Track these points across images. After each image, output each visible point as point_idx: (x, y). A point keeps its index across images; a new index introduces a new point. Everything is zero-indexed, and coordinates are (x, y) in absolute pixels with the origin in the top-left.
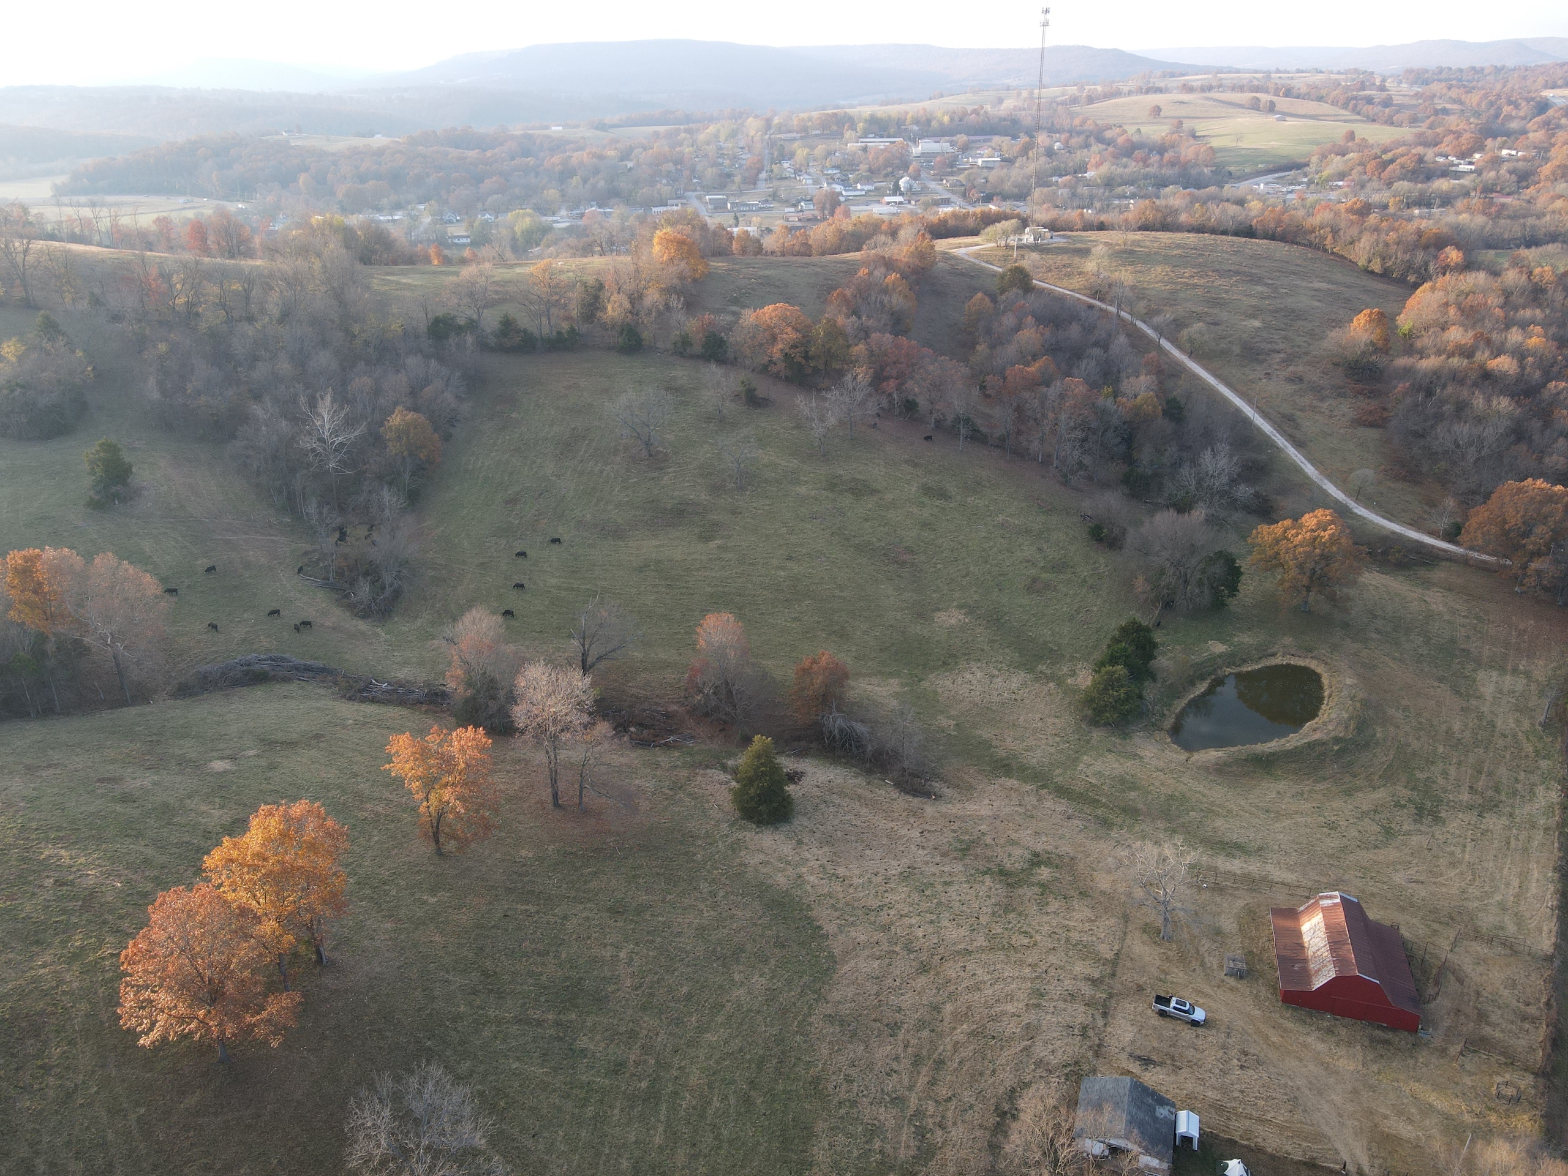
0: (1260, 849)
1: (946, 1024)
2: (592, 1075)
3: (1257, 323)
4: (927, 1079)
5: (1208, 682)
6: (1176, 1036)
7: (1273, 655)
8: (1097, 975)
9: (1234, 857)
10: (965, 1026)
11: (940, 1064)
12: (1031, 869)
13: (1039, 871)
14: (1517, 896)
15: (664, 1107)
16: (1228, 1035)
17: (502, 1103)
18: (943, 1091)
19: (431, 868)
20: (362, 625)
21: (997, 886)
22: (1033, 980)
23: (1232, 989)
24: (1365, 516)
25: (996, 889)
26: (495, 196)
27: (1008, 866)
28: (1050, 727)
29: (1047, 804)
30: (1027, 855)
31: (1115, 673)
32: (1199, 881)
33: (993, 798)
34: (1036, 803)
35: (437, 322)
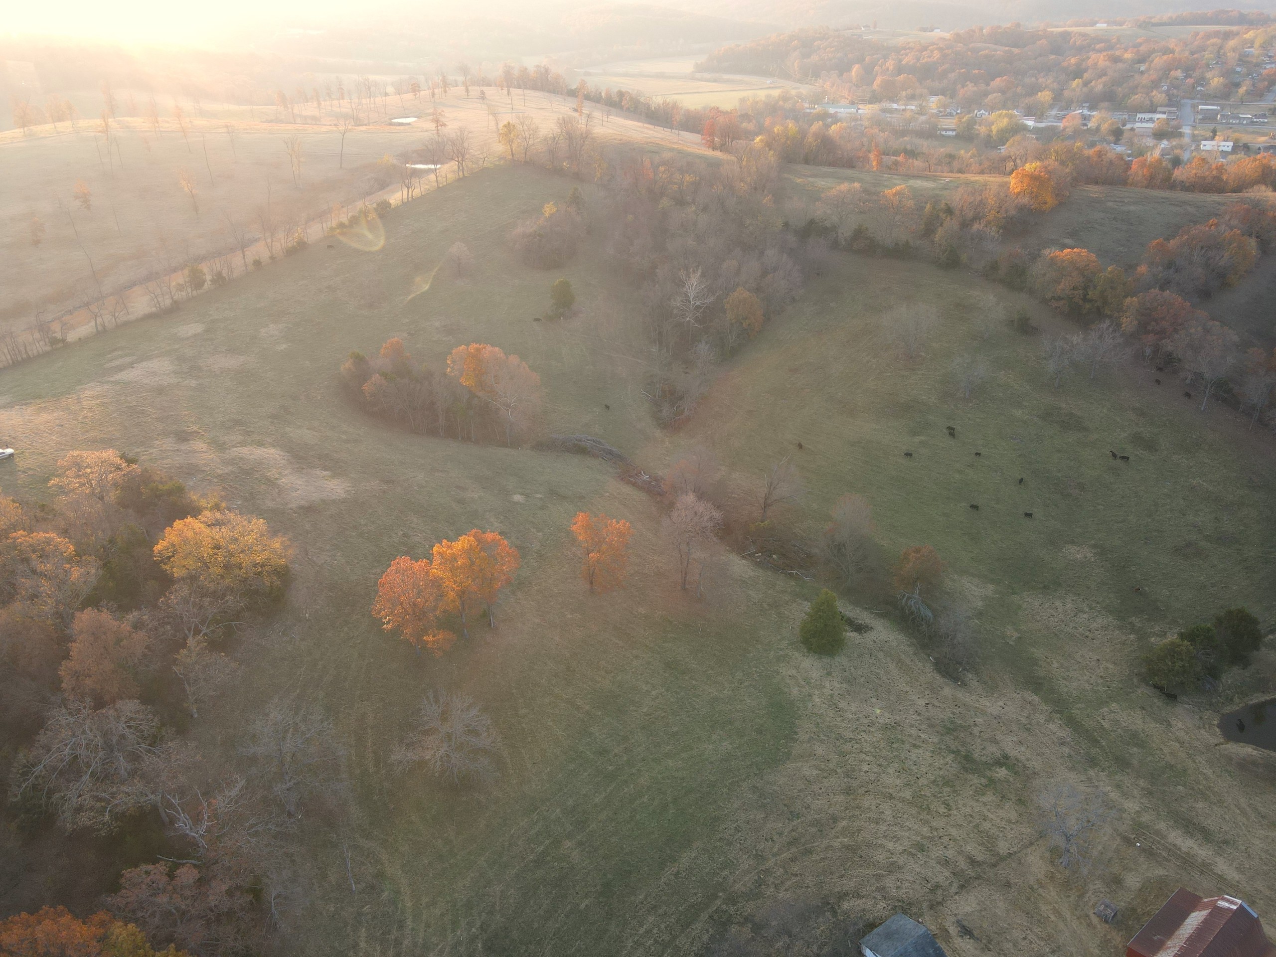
4: (790, 856)
9: (1192, 836)
12: (993, 766)
13: (998, 770)
19: (581, 598)
20: (658, 433)
23: (1090, 925)
27: (976, 756)
28: (1102, 669)
29: (1052, 726)
30: (998, 754)
31: (1179, 646)
32: (1136, 839)
33: (1009, 703)
34: (1042, 721)
35: (812, 222)
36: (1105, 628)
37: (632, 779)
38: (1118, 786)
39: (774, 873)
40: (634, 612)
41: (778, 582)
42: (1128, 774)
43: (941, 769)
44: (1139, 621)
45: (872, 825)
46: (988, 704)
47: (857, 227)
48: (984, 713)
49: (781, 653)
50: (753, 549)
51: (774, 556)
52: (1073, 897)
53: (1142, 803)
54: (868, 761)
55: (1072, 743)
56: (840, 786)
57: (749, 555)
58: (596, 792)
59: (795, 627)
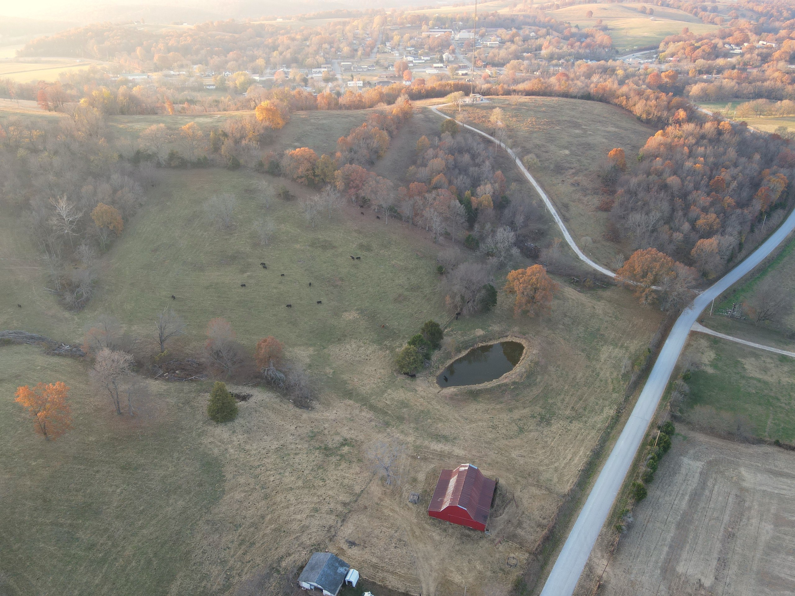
0: (455, 438)
1: (264, 525)
2: (78, 551)
3: (567, 152)
4: (242, 552)
5: (469, 350)
6: (371, 531)
7: (507, 336)
8: (348, 501)
9: (440, 442)
10: (273, 526)
12: (340, 447)
13: (343, 448)
14: (566, 464)
15: (106, 566)
16: (396, 532)
17: (28, 564)
18: (248, 558)
19: (40, 447)
20: (67, 314)
21: (320, 456)
22: (316, 504)
23: (409, 509)
24: (585, 260)
26: (232, 62)
27: (330, 446)
28: (378, 374)
29: (363, 414)
30: (341, 440)
31: (409, 349)
32: (417, 455)
33: (339, 410)
34: (358, 413)
35: (138, 153)
36: (374, 352)
37: (119, 555)
38: (402, 432)
39: (235, 567)
40: (86, 442)
41: (185, 387)
42: (405, 423)
43: (314, 461)
44: (389, 342)
45: (286, 510)
46: (328, 415)
47: (170, 152)
48: (327, 420)
49: (200, 430)
50: (161, 372)
51: (177, 372)
52: (397, 498)
53: (415, 436)
54: (272, 474)
55: (375, 418)
56: (260, 496)
57: (160, 376)
58: (94, 576)
59: (204, 411)
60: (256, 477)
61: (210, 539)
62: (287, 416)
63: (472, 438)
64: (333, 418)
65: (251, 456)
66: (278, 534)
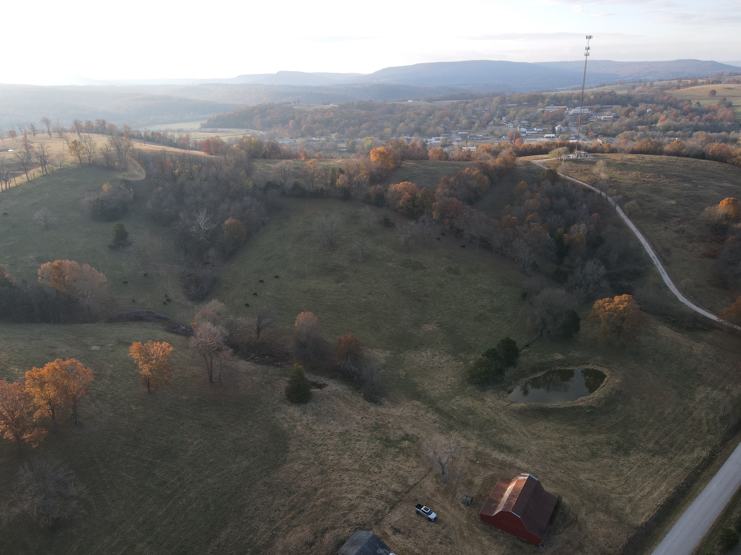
0: (519, 451)
1: (316, 497)
2: (151, 484)
3: (673, 202)
4: (291, 516)
5: (545, 372)
6: (419, 523)
7: (588, 364)
8: (400, 490)
9: (503, 452)
10: (324, 499)
11: (303, 511)
12: (401, 441)
13: (404, 443)
15: (171, 502)
16: (444, 528)
18: (295, 523)
19: (142, 397)
21: (380, 445)
22: (368, 487)
23: (460, 509)
24: (684, 302)
25: (379, 447)
27: (391, 438)
28: (449, 381)
29: (429, 415)
30: (403, 435)
31: (482, 360)
32: (477, 460)
33: (406, 408)
34: (424, 414)
35: (269, 183)
36: (447, 361)
37: (184, 495)
38: (465, 437)
39: (282, 528)
40: (179, 399)
41: (270, 370)
42: (469, 429)
43: (373, 449)
44: (464, 355)
45: (338, 488)
46: (395, 411)
47: (294, 183)
48: (393, 416)
49: (275, 407)
50: (253, 355)
51: (266, 357)
52: (450, 497)
53: (477, 442)
54: (332, 454)
55: (440, 421)
56: (317, 471)
57: (251, 359)
58: (159, 509)
59: (282, 392)
60: (317, 453)
61: (264, 499)
62: (356, 407)
63: (537, 453)
64: (399, 414)
65: (316, 435)
66: (327, 507)
